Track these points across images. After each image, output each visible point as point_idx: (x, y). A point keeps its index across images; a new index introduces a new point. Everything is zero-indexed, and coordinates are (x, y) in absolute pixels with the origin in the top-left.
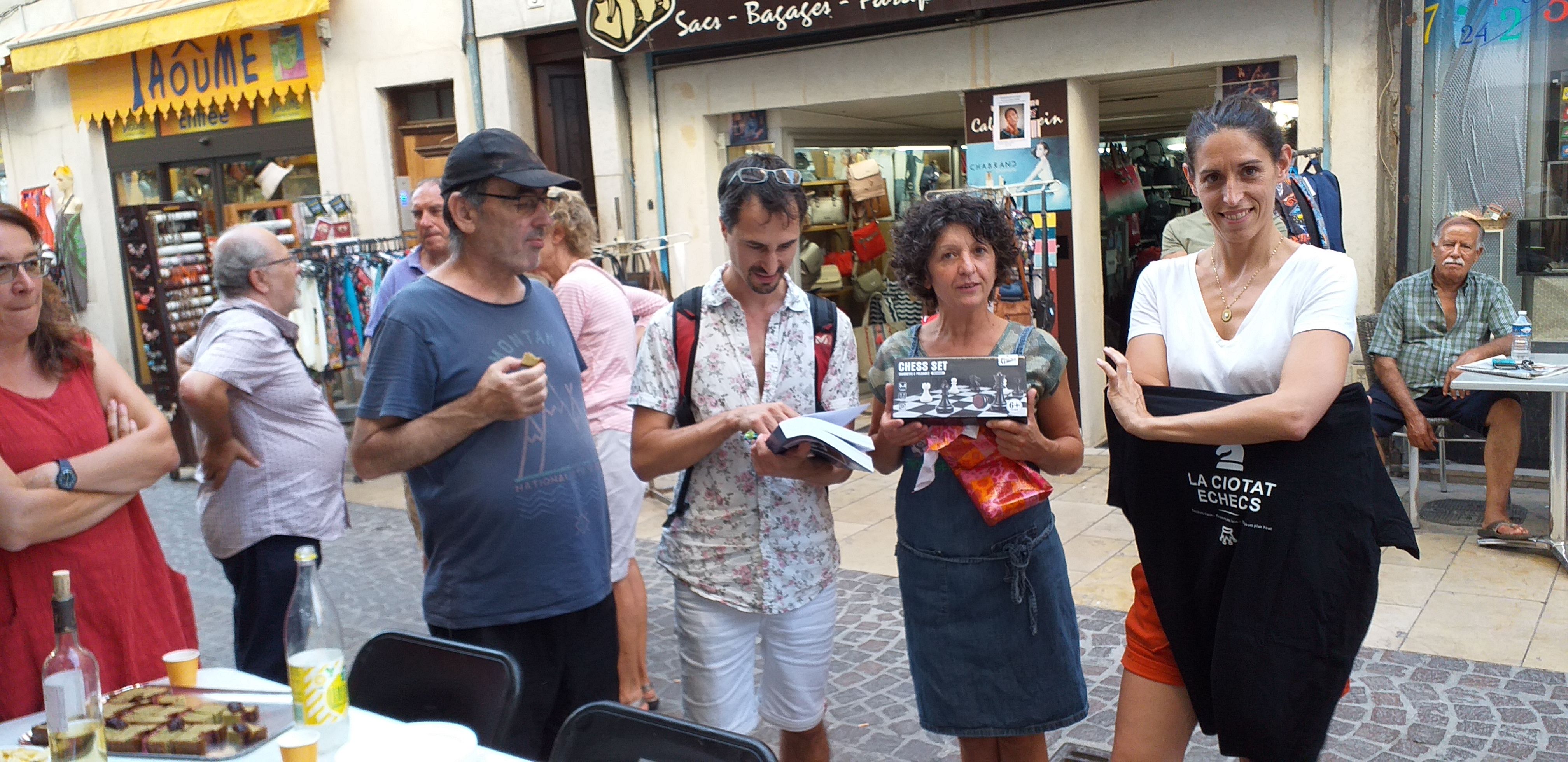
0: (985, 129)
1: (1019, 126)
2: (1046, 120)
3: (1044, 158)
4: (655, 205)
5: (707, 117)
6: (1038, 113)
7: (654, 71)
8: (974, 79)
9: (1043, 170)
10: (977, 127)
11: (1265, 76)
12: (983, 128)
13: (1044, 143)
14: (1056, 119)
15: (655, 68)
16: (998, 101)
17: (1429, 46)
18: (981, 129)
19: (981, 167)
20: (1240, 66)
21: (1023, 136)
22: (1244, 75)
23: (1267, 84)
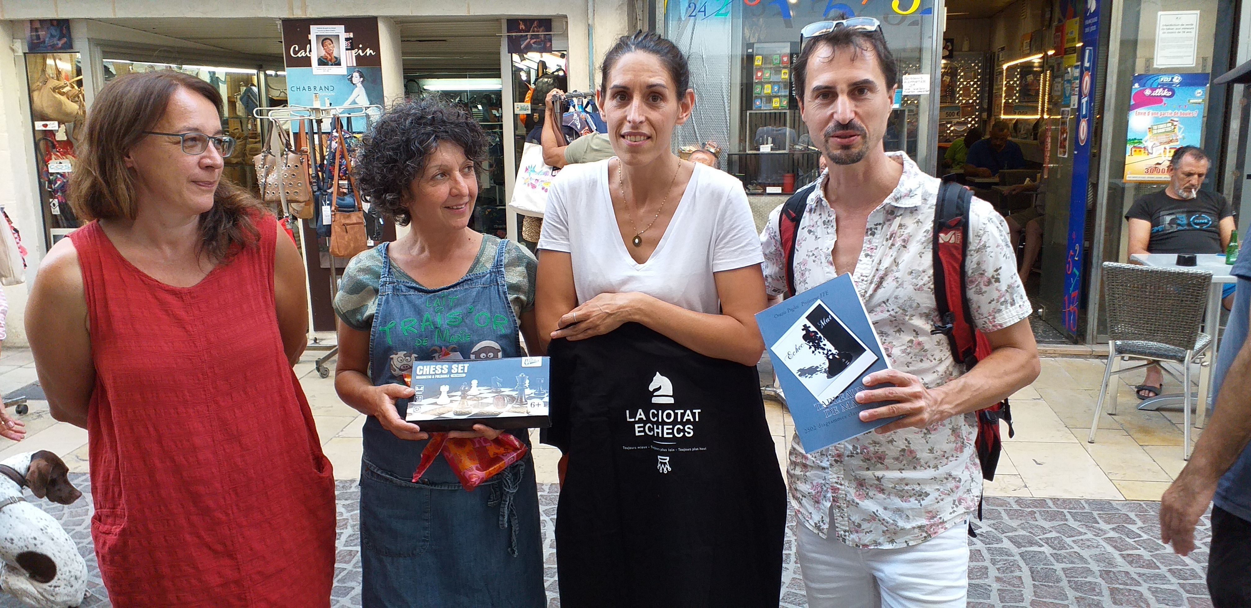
0: (303, 54)
1: (335, 54)
2: (360, 51)
3: (359, 85)
6: (352, 45)
8: (291, 9)
9: (360, 96)
10: (296, 52)
11: (541, 29)
12: (302, 54)
13: (358, 71)
14: (369, 51)
16: (315, 31)
17: (666, 16)
18: (299, 55)
19: (301, 89)
20: (521, 20)
21: (339, 64)
22: (524, 28)
23: (542, 36)
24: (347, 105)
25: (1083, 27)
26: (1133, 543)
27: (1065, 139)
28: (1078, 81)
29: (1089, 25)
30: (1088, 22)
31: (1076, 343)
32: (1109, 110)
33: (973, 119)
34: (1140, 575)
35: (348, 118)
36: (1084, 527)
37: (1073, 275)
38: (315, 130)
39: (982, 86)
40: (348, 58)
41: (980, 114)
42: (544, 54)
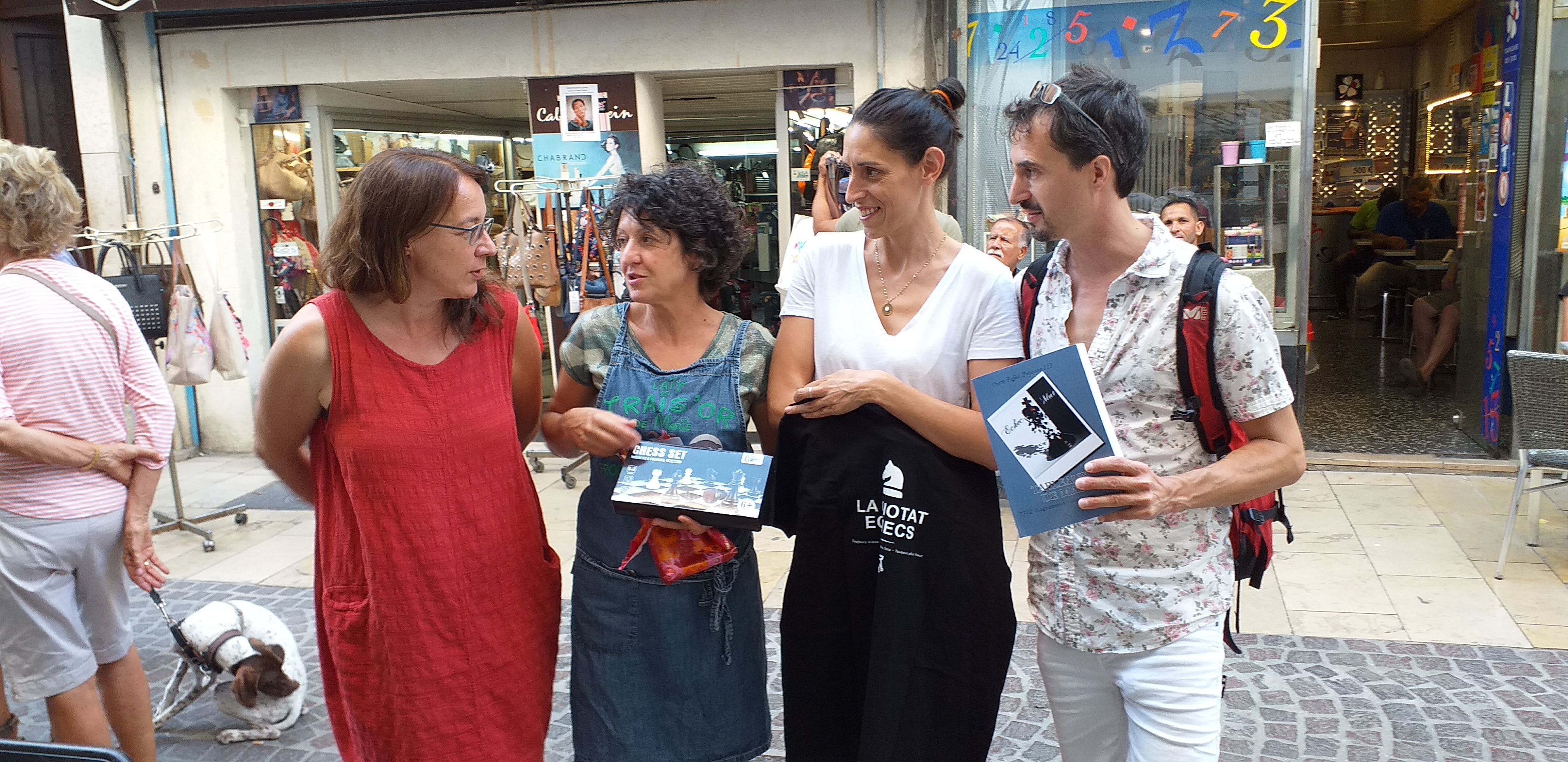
0: (552, 119)
1: (587, 118)
2: (615, 114)
3: (614, 153)
4: (161, 188)
5: (226, 90)
6: (607, 107)
7: (157, 35)
8: (538, 66)
9: (615, 164)
10: (543, 116)
11: (823, 81)
12: (550, 118)
13: (613, 137)
14: (625, 114)
15: (157, 31)
16: (565, 91)
17: (970, 61)
18: (547, 119)
19: (550, 158)
20: (800, 71)
21: (591, 129)
22: (803, 80)
23: (824, 89)
24: (600, 176)
25: (1503, 56)
26: (1533, 699)
27: (1483, 198)
28: (1497, 125)
29: (1510, 54)
30: (1508, 50)
31: (1497, 457)
32: (1536, 160)
33: (1391, 176)
34: (1535, 736)
35: (600, 190)
36: (1472, 678)
37: (1493, 370)
38: (564, 205)
39: (1402, 133)
40: (601, 121)
41: (1400, 170)
42: (827, 110)
